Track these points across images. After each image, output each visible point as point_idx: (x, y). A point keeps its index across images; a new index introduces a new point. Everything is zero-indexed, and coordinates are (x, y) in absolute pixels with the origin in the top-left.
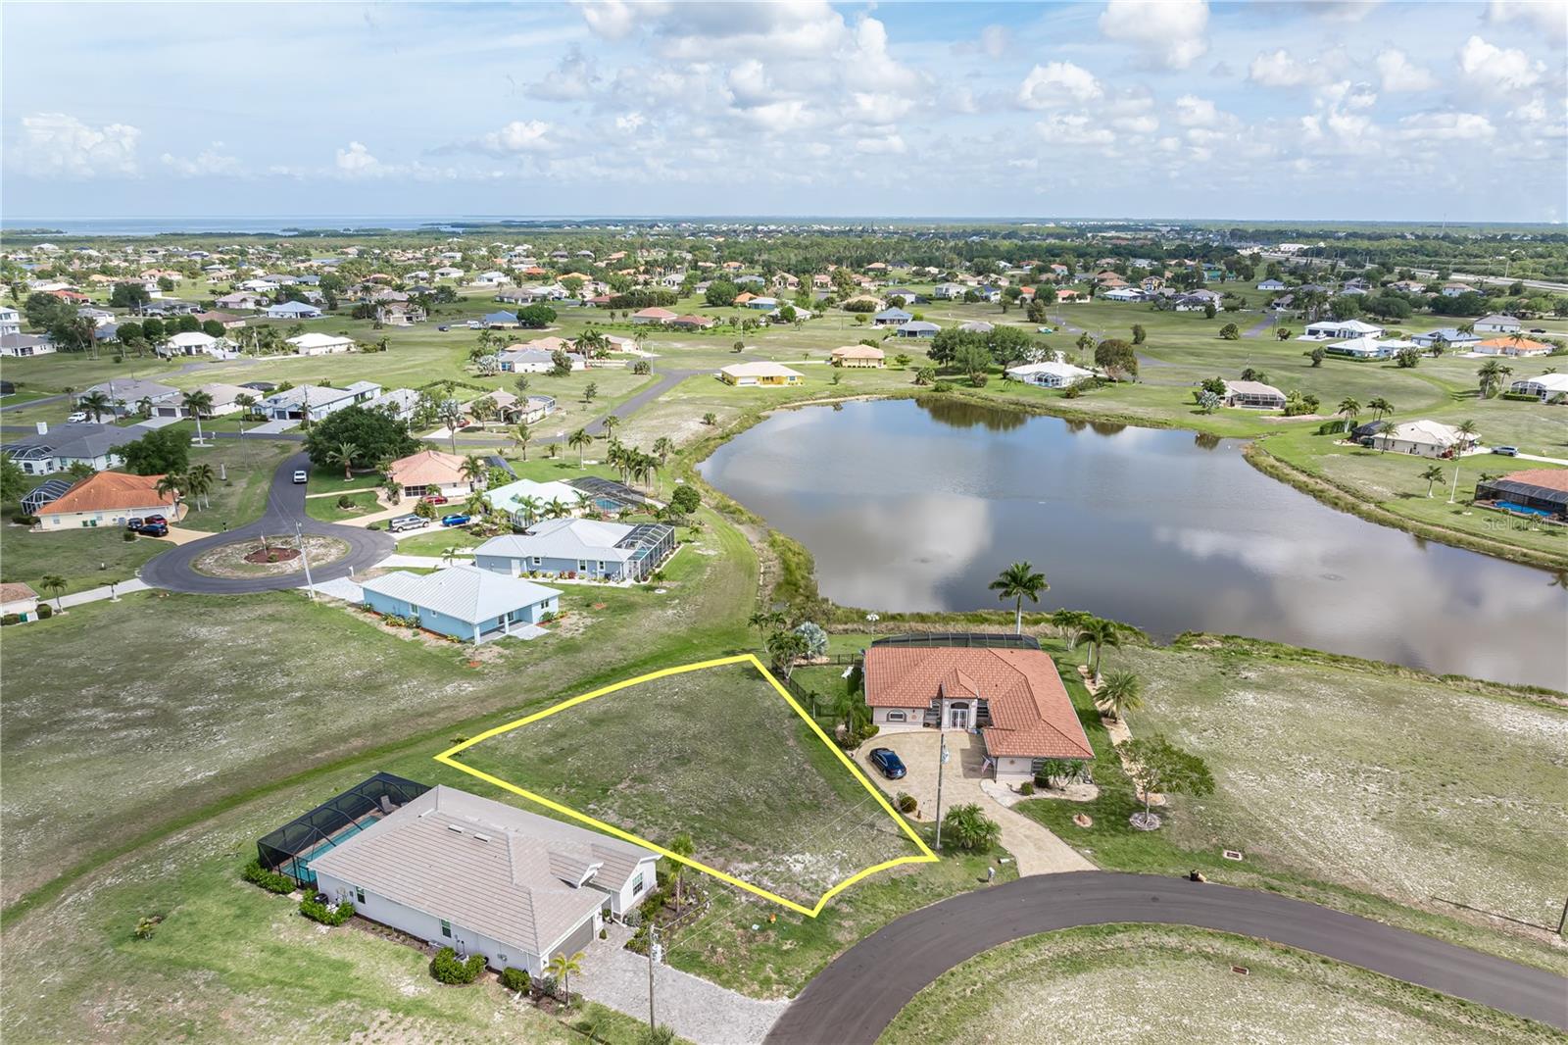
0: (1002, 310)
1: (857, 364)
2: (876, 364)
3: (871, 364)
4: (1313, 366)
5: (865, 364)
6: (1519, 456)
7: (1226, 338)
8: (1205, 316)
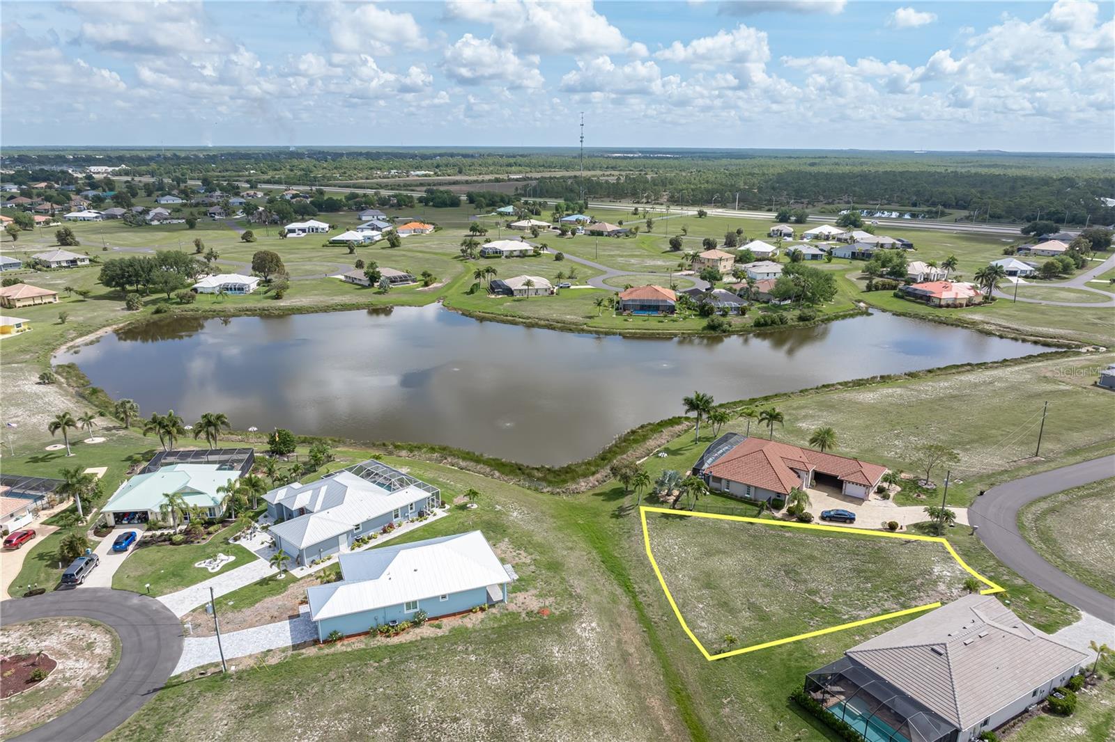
0: (11, 238)
1: (32, 303)
2: (51, 300)
3: (47, 300)
4: (350, 253)
5: (40, 301)
6: (572, 287)
7: (248, 241)
8: (188, 226)
